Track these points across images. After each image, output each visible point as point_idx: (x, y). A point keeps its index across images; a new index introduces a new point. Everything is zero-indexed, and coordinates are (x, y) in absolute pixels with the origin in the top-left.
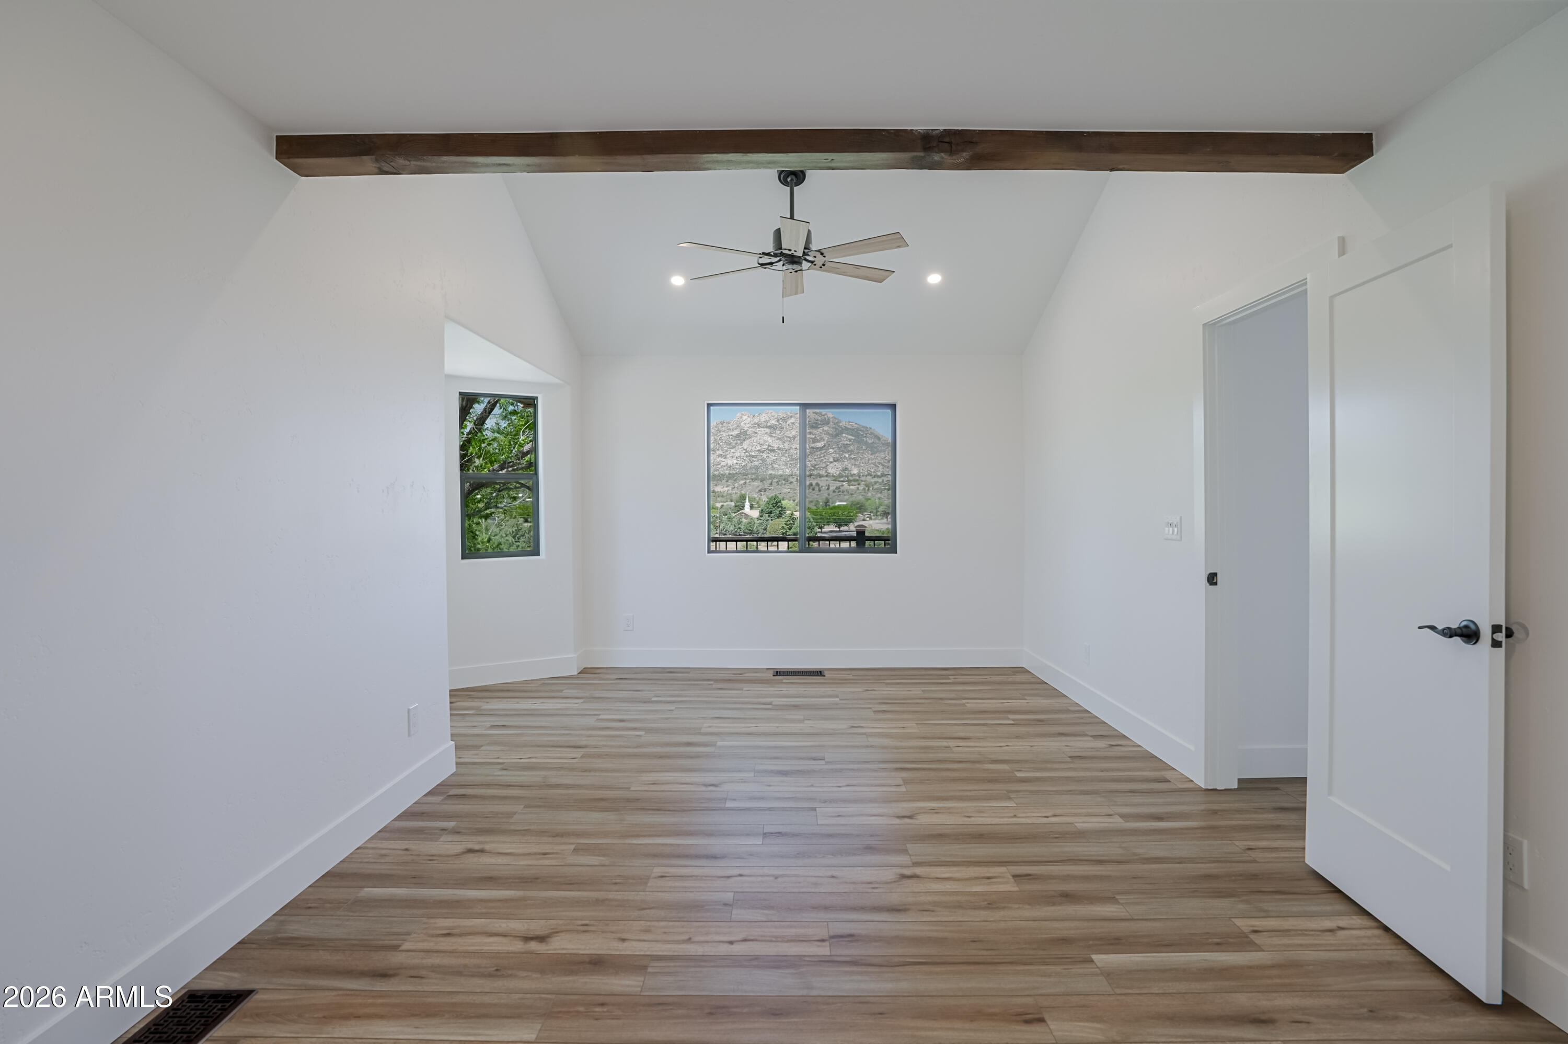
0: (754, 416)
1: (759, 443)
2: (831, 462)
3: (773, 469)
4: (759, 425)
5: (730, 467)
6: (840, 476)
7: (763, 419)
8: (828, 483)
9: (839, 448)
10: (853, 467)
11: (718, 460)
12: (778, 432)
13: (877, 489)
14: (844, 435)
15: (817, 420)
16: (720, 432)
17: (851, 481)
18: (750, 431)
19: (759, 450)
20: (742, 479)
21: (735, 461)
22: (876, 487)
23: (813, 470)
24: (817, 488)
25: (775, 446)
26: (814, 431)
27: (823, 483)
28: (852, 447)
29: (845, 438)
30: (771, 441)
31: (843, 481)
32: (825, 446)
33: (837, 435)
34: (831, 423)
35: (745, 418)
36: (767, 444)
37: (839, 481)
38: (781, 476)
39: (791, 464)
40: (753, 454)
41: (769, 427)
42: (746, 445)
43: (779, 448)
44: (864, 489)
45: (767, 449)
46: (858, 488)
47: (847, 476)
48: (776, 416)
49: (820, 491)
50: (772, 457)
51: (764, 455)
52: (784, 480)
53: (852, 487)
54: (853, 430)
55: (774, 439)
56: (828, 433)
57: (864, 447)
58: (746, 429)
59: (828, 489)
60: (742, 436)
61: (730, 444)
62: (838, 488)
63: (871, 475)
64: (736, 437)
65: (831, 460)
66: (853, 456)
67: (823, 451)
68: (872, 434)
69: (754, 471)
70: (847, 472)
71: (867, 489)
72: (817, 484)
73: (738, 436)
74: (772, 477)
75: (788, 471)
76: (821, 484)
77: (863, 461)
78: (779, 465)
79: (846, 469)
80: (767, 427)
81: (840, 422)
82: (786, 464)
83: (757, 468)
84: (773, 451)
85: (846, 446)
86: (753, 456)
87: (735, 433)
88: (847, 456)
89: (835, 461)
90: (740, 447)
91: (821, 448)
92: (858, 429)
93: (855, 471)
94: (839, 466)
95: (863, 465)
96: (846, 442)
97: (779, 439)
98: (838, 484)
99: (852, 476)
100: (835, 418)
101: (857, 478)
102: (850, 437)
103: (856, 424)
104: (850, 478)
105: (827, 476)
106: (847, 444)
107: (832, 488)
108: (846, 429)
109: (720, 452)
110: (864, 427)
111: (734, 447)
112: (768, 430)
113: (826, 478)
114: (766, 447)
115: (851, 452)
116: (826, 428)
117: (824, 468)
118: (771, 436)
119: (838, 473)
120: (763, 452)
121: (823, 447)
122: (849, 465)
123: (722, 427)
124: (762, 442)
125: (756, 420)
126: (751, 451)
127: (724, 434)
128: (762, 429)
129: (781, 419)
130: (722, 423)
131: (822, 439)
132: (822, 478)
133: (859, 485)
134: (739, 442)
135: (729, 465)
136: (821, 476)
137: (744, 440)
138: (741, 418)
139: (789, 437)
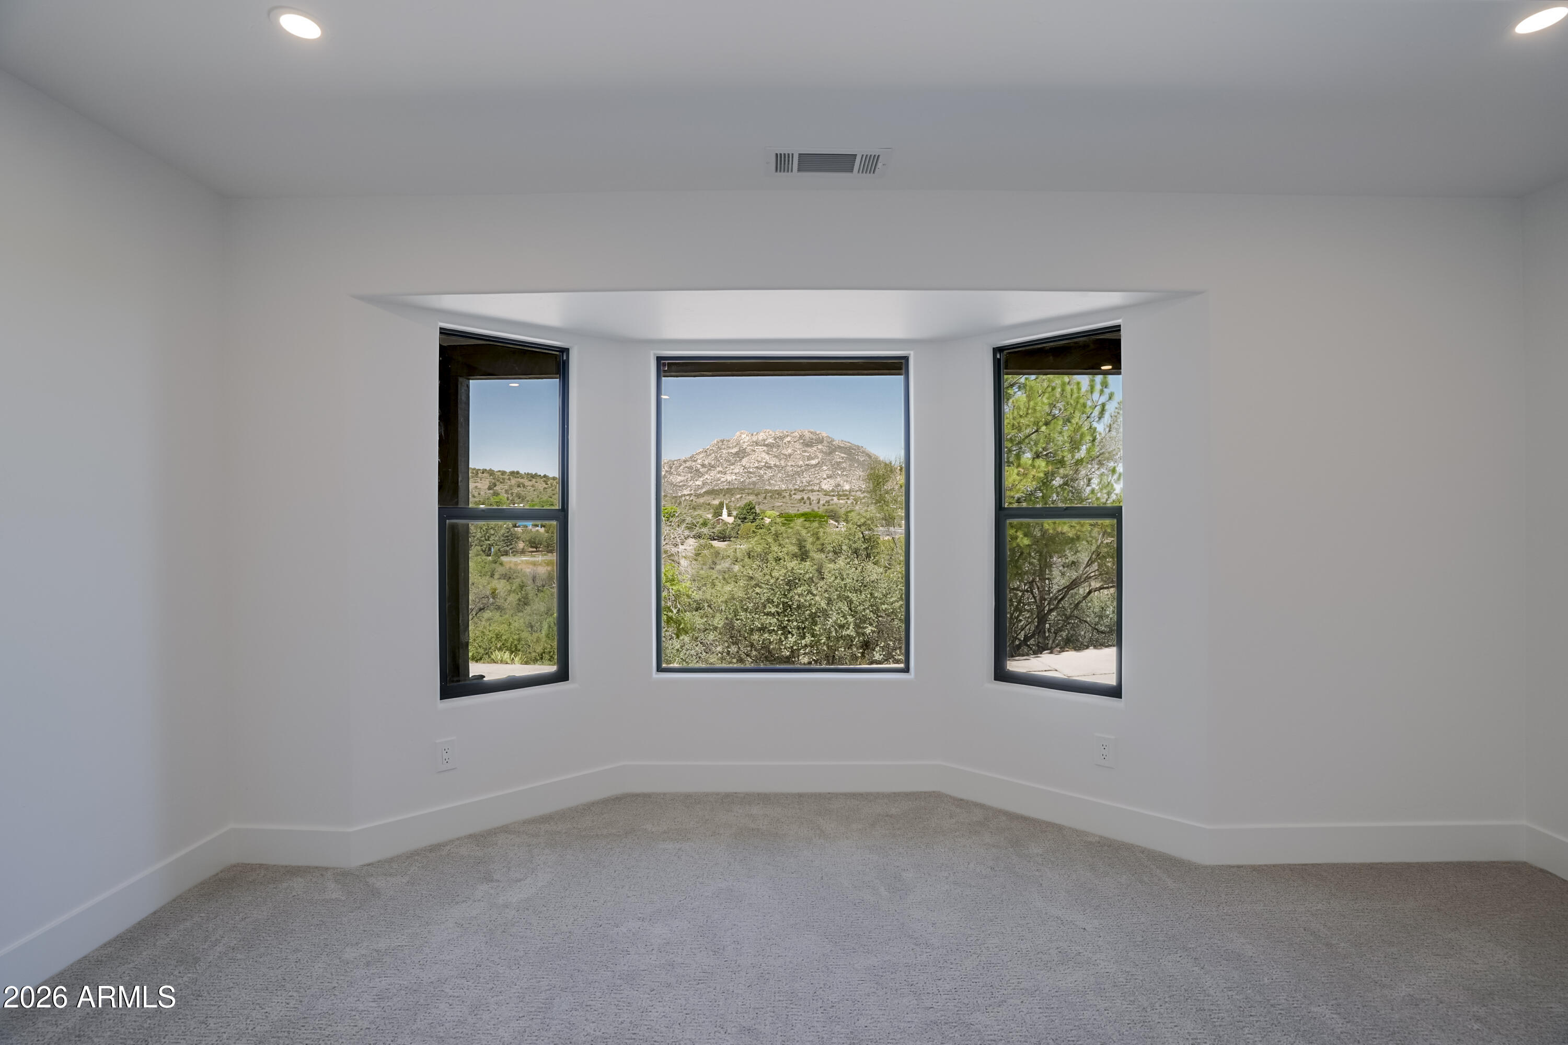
0: (752, 435)
1: (757, 461)
2: (825, 479)
3: (770, 484)
4: (757, 443)
5: (729, 483)
6: (833, 491)
7: (760, 438)
8: (819, 497)
9: (832, 466)
10: (845, 483)
11: (718, 476)
12: (775, 450)
13: (865, 503)
14: (837, 453)
15: (812, 439)
16: (721, 449)
17: (841, 496)
18: (749, 449)
19: (757, 467)
20: (739, 494)
21: (734, 477)
22: (863, 501)
23: (807, 486)
24: (808, 502)
25: (772, 463)
26: (809, 449)
27: (814, 497)
28: (844, 465)
29: (838, 456)
30: (768, 458)
31: (834, 496)
32: (819, 463)
33: (830, 453)
34: (825, 442)
35: (743, 436)
36: (764, 461)
37: (829, 495)
38: (776, 490)
39: (787, 480)
40: (751, 470)
41: (766, 445)
42: (744, 461)
43: (775, 465)
44: (853, 503)
45: (765, 466)
46: (847, 502)
47: (838, 492)
48: (773, 435)
49: (810, 504)
50: (769, 473)
51: (762, 472)
52: (778, 494)
53: (841, 501)
54: (846, 448)
55: (770, 456)
56: (821, 451)
57: (856, 465)
58: (744, 447)
59: (818, 502)
60: (741, 454)
61: (729, 461)
62: (828, 502)
63: (861, 491)
64: (735, 454)
65: (825, 476)
66: (845, 473)
67: (817, 468)
68: (863, 452)
69: (752, 486)
70: (839, 488)
71: (855, 503)
72: (809, 498)
73: (737, 454)
74: (767, 491)
75: (784, 487)
76: (812, 498)
77: (855, 477)
78: (776, 481)
79: (839, 485)
80: (765, 445)
81: (834, 441)
82: (783, 480)
83: (754, 483)
84: (770, 467)
85: (839, 463)
86: (751, 473)
87: (734, 450)
88: (840, 473)
89: (828, 477)
90: (739, 464)
91: (816, 465)
92: (850, 448)
93: (847, 487)
94: (832, 482)
95: (854, 481)
96: (839, 460)
97: (775, 456)
98: (828, 498)
99: (843, 491)
100: (829, 437)
101: (848, 493)
102: (843, 455)
103: (849, 442)
104: (841, 493)
105: (818, 491)
106: (840, 462)
107: (822, 502)
108: (840, 447)
109: (720, 469)
110: (855, 446)
111: (733, 464)
112: (765, 448)
113: (818, 493)
114: (763, 464)
115: (844, 468)
116: (820, 447)
117: (817, 484)
118: (768, 454)
119: (831, 489)
120: (761, 469)
121: (817, 464)
122: (842, 482)
123: (723, 445)
124: (759, 459)
125: (755, 439)
126: (750, 468)
127: (724, 451)
128: (760, 447)
129: (778, 437)
130: (722, 441)
131: (816, 457)
132: (814, 493)
133: (848, 499)
134: (738, 459)
135: (728, 481)
136: (812, 491)
137: (743, 458)
138: (741, 436)
139: (785, 455)
